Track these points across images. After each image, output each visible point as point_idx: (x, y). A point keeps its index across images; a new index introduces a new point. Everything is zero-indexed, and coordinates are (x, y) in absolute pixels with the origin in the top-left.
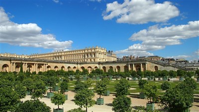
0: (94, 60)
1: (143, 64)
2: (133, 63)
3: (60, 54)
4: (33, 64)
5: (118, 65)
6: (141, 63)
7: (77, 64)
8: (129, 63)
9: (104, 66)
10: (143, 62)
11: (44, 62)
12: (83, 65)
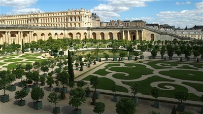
0: (79, 24)
1: (138, 31)
2: (128, 30)
3: (36, 16)
4: (17, 32)
5: (111, 31)
6: (137, 30)
7: (64, 29)
8: (124, 30)
9: (94, 31)
10: (139, 29)
11: (30, 29)
12: (71, 31)
